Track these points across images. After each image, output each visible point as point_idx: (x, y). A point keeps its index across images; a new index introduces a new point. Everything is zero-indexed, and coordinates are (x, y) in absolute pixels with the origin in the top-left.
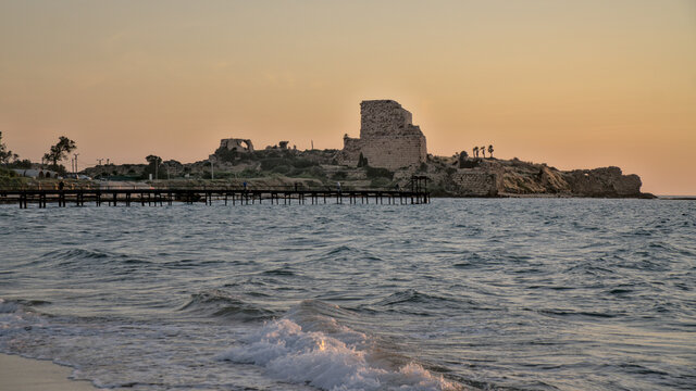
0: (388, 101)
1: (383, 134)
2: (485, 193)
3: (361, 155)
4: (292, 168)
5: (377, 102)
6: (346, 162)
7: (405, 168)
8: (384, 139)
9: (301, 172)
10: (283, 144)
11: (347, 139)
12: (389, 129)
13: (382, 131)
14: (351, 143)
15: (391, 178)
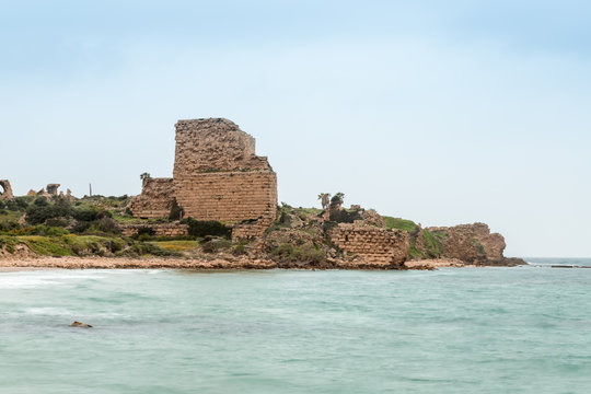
0: (219, 120)
1: (210, 170)
2: (387, 261)
3: (175, 202)
4: (74, 222)
5: (201, 122)
6: (147, 213)
7: (251, 221)
8: (211, 176)
9: (88, 227)
10: (52, 188)
12: (219, 162)
13: (209, 164)
14: (153, 185)
15: (229, 237)
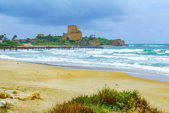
0: (74, 25)
1: (73, 33)
2: (96, 45)
3: (67, 37)
5: (71, 26)
6: (64, 39)
7: (78, 40)
10: (50, 35)
11: (64, 34)
15: (75, 42)
